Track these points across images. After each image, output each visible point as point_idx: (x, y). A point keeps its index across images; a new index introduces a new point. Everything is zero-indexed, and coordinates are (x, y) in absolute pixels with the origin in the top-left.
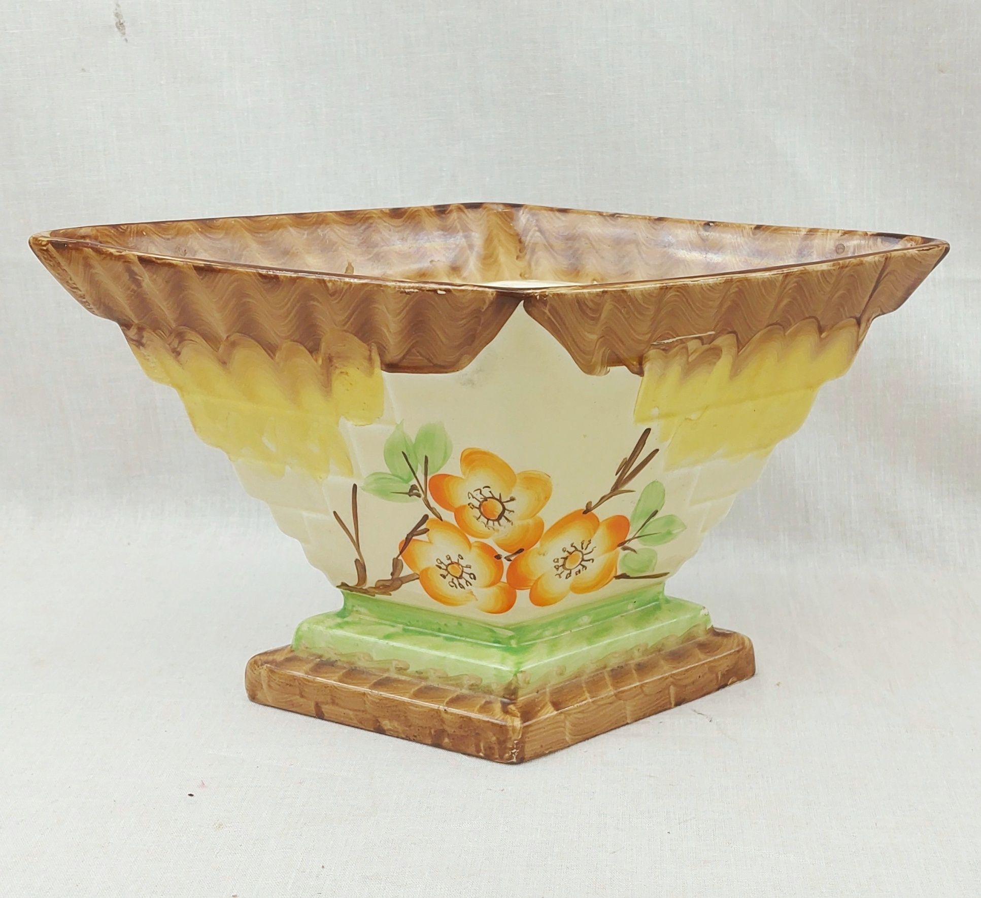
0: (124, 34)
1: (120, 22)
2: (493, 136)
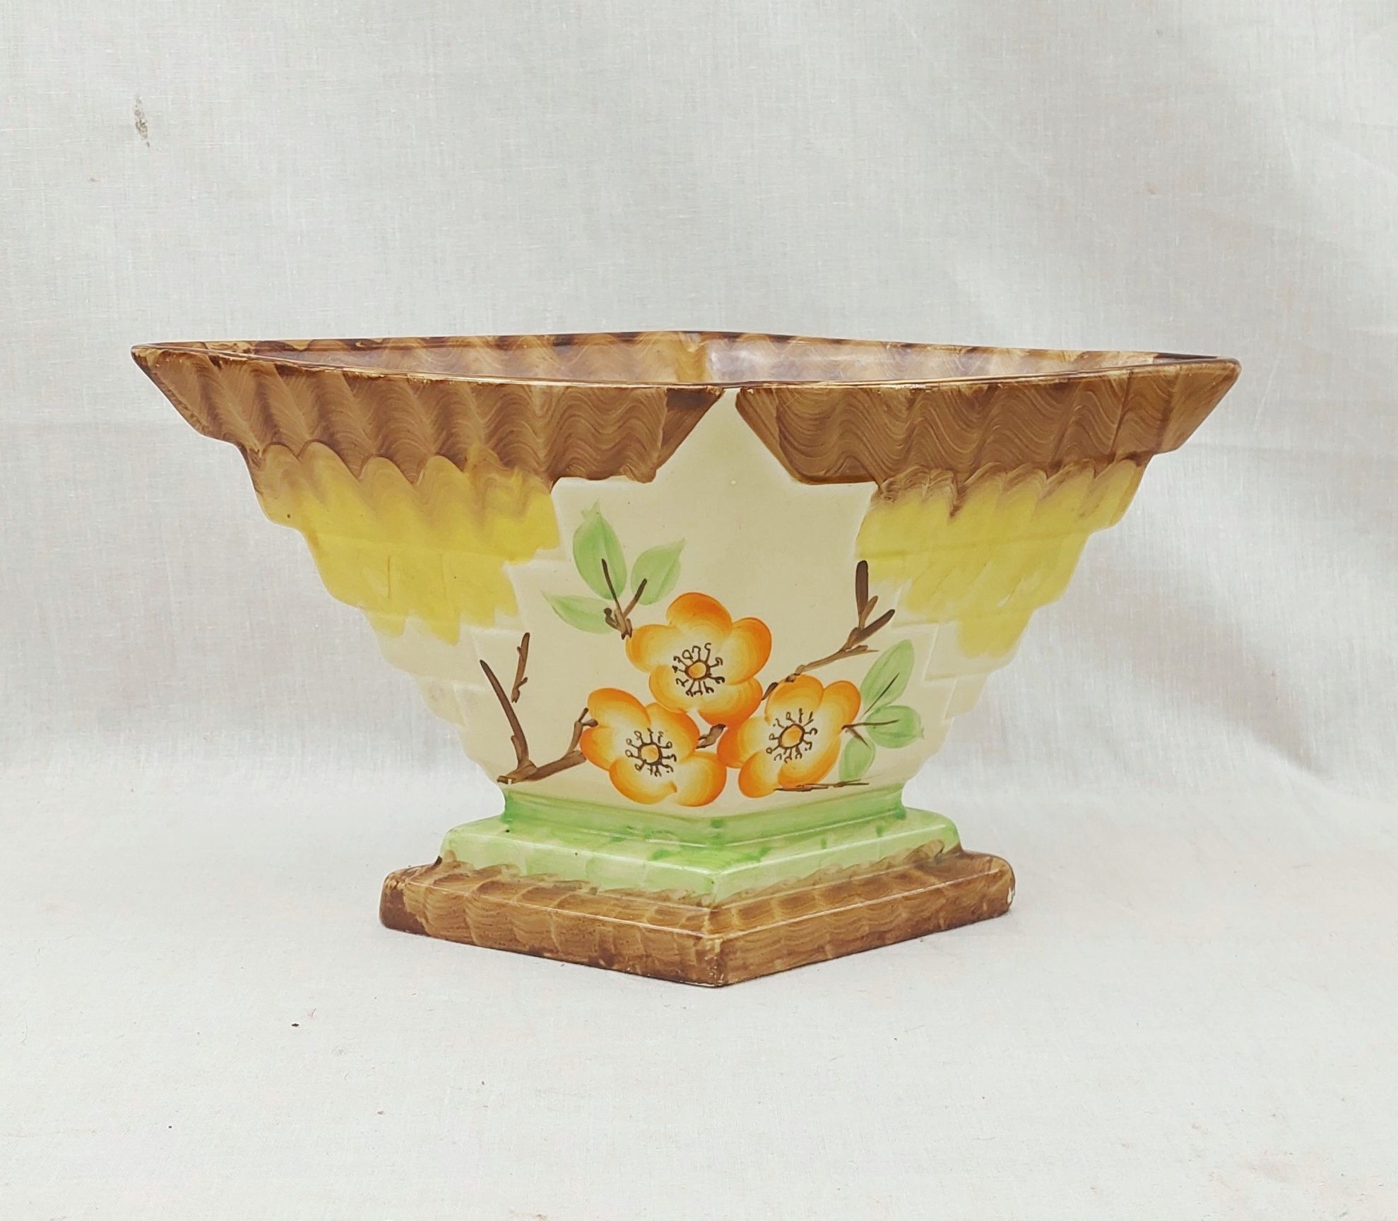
0: (146, 137)
1: (141, 121)
2: (612, 268)
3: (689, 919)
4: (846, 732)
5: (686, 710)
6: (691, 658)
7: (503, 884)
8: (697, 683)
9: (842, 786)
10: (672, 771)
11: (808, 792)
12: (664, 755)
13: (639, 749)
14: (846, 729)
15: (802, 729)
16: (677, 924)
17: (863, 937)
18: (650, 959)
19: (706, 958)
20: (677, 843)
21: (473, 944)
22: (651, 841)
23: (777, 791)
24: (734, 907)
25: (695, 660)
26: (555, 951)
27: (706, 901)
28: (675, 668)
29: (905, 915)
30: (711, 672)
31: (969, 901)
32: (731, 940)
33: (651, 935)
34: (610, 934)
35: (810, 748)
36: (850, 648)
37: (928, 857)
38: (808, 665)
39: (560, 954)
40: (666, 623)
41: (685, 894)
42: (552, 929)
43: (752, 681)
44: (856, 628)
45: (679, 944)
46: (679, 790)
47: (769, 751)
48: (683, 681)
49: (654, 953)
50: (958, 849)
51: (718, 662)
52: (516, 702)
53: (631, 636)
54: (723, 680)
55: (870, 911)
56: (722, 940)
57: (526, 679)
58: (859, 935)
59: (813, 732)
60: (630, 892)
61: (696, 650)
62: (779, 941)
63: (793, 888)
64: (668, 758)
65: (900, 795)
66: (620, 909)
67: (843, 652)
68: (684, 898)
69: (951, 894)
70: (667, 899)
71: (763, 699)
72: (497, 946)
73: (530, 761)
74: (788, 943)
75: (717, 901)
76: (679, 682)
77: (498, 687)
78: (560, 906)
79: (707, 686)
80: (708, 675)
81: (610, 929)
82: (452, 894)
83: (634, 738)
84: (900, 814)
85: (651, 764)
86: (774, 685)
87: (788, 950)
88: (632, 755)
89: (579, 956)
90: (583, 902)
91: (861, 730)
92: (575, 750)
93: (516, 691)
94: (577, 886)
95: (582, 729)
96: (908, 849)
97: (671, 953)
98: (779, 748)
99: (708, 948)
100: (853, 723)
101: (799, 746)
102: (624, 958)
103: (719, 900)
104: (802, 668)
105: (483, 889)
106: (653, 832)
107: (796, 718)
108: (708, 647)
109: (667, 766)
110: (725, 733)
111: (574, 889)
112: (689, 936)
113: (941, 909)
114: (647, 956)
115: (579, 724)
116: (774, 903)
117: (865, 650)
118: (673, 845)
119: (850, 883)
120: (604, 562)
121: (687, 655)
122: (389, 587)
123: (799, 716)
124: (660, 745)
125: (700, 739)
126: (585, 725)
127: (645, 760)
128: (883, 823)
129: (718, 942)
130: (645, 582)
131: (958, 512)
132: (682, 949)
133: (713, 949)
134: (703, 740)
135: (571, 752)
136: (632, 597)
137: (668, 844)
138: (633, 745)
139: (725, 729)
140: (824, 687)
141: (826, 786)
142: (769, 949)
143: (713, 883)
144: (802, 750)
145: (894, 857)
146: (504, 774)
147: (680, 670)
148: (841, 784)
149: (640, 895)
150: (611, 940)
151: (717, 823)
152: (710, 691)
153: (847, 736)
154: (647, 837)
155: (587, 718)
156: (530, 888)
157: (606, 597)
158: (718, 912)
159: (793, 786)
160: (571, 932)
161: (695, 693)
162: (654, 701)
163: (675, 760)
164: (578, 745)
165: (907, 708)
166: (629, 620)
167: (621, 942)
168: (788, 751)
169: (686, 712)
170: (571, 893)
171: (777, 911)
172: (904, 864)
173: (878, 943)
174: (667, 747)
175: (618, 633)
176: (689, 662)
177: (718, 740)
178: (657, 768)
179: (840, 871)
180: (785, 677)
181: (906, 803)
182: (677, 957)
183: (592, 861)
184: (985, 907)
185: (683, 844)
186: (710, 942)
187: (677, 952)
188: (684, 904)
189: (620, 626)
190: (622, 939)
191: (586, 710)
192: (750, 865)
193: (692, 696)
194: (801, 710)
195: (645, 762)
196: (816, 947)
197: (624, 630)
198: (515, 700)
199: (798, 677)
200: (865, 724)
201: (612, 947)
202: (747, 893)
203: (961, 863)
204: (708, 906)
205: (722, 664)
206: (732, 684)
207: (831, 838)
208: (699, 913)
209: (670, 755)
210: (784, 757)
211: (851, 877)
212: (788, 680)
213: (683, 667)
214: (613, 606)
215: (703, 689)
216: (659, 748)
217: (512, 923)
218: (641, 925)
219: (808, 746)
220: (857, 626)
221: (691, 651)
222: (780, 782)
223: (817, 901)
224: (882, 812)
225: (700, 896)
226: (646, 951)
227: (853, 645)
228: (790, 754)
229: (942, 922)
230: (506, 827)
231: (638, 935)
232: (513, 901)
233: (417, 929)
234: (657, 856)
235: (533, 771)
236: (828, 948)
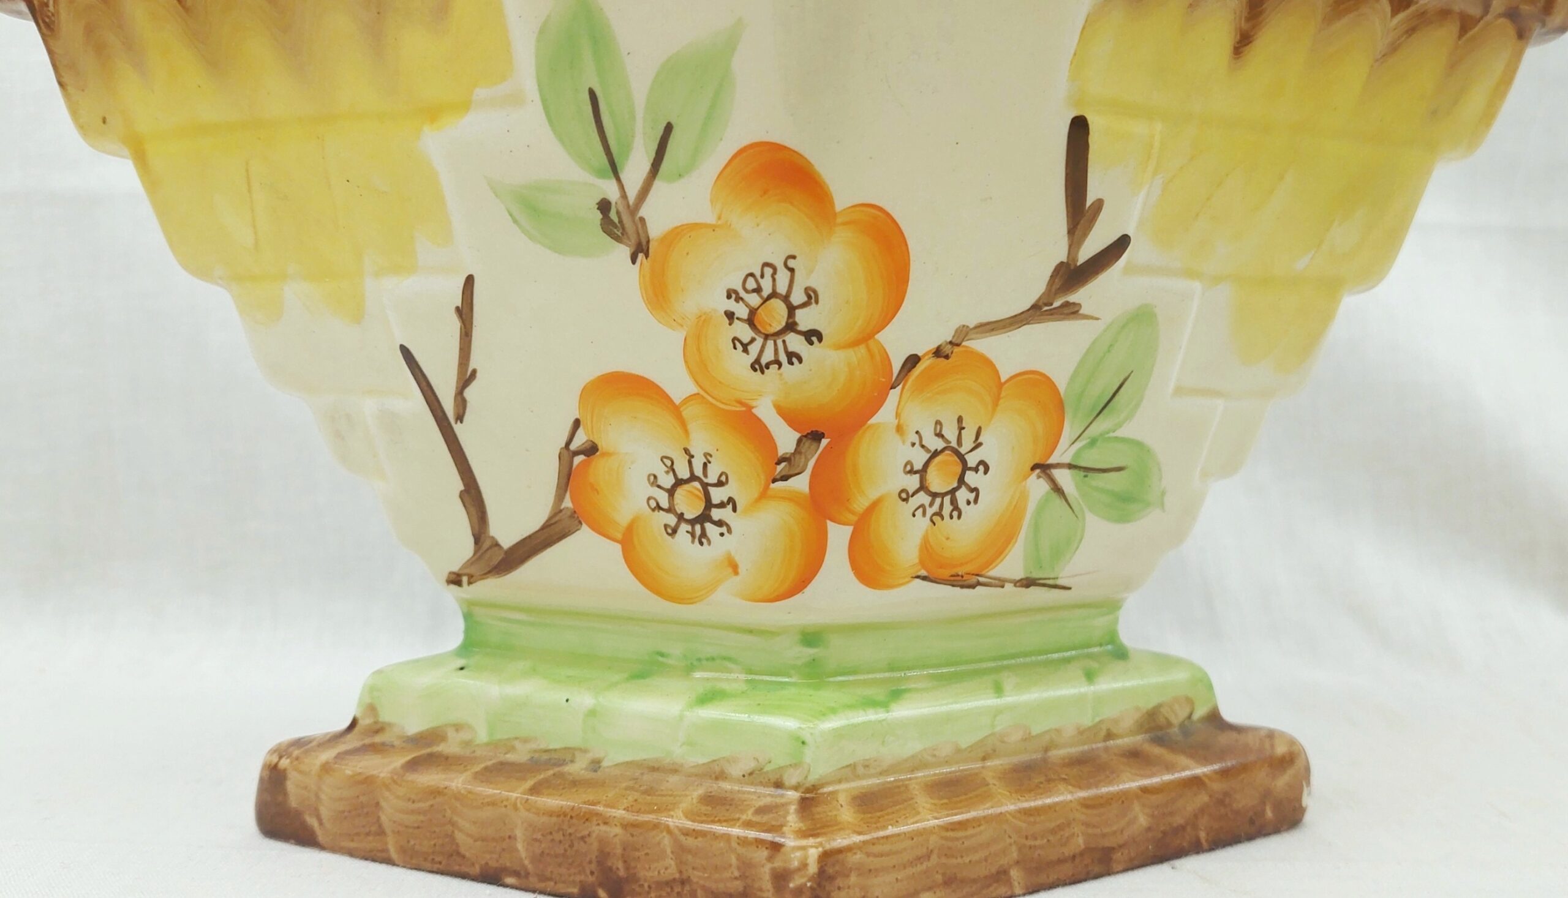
3: (760, 811)
4: (1039, 477)
5: (753, 403)
6: (758, 290)
7: (447, 758)
8: (770, 343)
9: (1027, 586)
10: (729, 531)
11: (971, 590)
12: (716, 500)
13: (671, 492)
14: (1038, 471)
15: (962, 458)
16: (739, 819)
17: (1074, 857)
18: (687, 888)
19: (791, 885)
20: (743, 677)
21: (388, 861)
22: (698, 675)
23: (918, 581)
24: (844, 791)
25: (765, 293)
26: (523, 873)
27: (792, 778)
28: (730, 316)
29: (1143, 821)
30: (797, 319)
31: (1244, 800)
32: (840, 851)
33: (690, 842)
34: (616, 840)
35: (976, 500)
36: (1052, 304)
37: (1169, 724)
38: (976, 327)
39: (531, 879)
40: (710, 218)
41: (753, 765)
42: (519, 833)
43: (871, 342)
44: (1062, 263)
45: (739, 857)
46: (742, 569)
47: (904, 495)
48: (746, 340)
49: (696, 876)
50: (1214, 718)
51: (809, 297)
52: (461, 422)
53: (647, 256)
54: (820, 340)
55: (1084, 810)
56: (820, 849)
57: (474, 372)
58: (1067, 851)
59: (981, 468)
60: (656, 765)
61: (768, 271)
62: (928, 856)
63: (947, 763)
64: (722, 505)
65: (1116, 621)
66: (636, 795)
67: (1038, 312)
68: (751, 774)
69: (1217, 786)
70: (721, 776)
71: (893, 387)
72: (428, 865)
73: (493, 538)
74: (944, 860)
75: (813, 778)
76: (738, 345)
77: (430, 393)
78: (534, 790)
79: (790, 349)
80: (791, 326)
81: (618, 830)
82: (360, 773)
83: (660, 470)
84: (1121, 654)
85: (692, 522)
86: (913, 361)
87: (944, 874)
88: (659, 507)
89: (564, 882)
90: (576, 783)
91: (1062, 476)
92: (562, 507)
93: (459, 398)
94: (568, 757)
95: (572, 462)
96: (1137, 709)
97: (727, 875)
98: (922, 493)
99: (796, 864)
100: (1052, 460)
101: (958, 494)
102: (642, 886)
103: (817, 777)
104: (963, 333)
105: (413, 765)
106: (699, 660)
107: (951, 433)
108: (791, 263)
109: (720, 523)
110: (825, 448)
111: (562, 763)
112: (759, 842)
113: (1202, 810)
114: (683, 882)
115: (567, 453)
116: (915, 789)
117: (1076, 313)
118: (734, 680)
119: (1045, 760)
120: (592, 95)
121: (751, 284)
122: (254, 227)
123: (957, 433)
124: (706, 480)
125: (778, 463)
126: (576, 453)
127: (682, 514)
128: (1095, 665)
129: (813, 854)
130: (669, 128)
131: (1247, 48)
132: (746, 866)
133: (804, 865)
134: (783, 464)
135: (557, 511)
136: (646, 166)
137: (727, 680)
138: (659, 487)
139: (824, 442)
140: (1003, 380)
141: (1001, 583)
142: (910, 871)
143: (803, 743)
144: (962, 504)
145: (1115, 721)
146: (455, 568)
147: (738, 318)
148: (1028, 583)
149: (675, 770)
150: (619, 851)
151: (811, 637)
152: (794, 360)
153: (1038, 487)
154: (690, 669)
155: (577, 443)
156: (489, 763)
157: (600, 174)
158: (813, 799)
159: (945, 573)
160: (550, 837)
161: (767, 366)
162: (694, 389)
163: (734, 510)
164: (568, 495)
165: (1138, 444)
166: (642, 220)
167: (637, 854)
168: (938, 501)
169: (750, 408)
170: (556, 769)
171: (923, 801)
172: (1132, 733)
173: (1097, 869)
174: (720, 484)
175: (623, 252)
176: (754, 300)
177: (811, 463)
178: (703, 530)
179: (1028, 738)
180: (933, 346)
181: (1127, 637)
182: (738, 883)
183: (592, 713)
184: (1269, 814)
185: (750, 677)
186: (798, 854)
187: (737, 874)
188: (752, 784)
189: (629, 238)
190: (638, 850)
191: (577, 424)
192: (872, 716)
193: (763, 372)
194: (960, 420)
195: (681, 517)
196: (994, 870)
197: (633, 240)
198: (460, 418)
199: (956, 349)
200: (1071, 466)
201: (620, 865)
202: (866, 766)
203: (1224, 739)
204: (796, 788)
205: (817, 302)
206: (839, 347)
207: (1009, 681)
208: (779, 800)
209: (725, 500)
210: (930, 511)
211: (1046, 750)
212: (938, 353)
213: (742, 311)
214: (613, 194)
215: (783, 358)
216: (705, 486)
217: (453, 824)
218: (671, 822)
219: (972, 496)
220: (1064, 259)
221: (758, 274)
222: (922, 563)
223: (991, 786)
224: (1089, 646)
225: (781, 768)
226: (681, 872)
227: (1054, 299)
228: (941, 506)
229: (1203, 835)
230: (461, 662)
231: (667, 841)
232: (457, 782)
233: (304, 837)
234: (707, 698)
235: (498, 558)
236: (1015, 873)
